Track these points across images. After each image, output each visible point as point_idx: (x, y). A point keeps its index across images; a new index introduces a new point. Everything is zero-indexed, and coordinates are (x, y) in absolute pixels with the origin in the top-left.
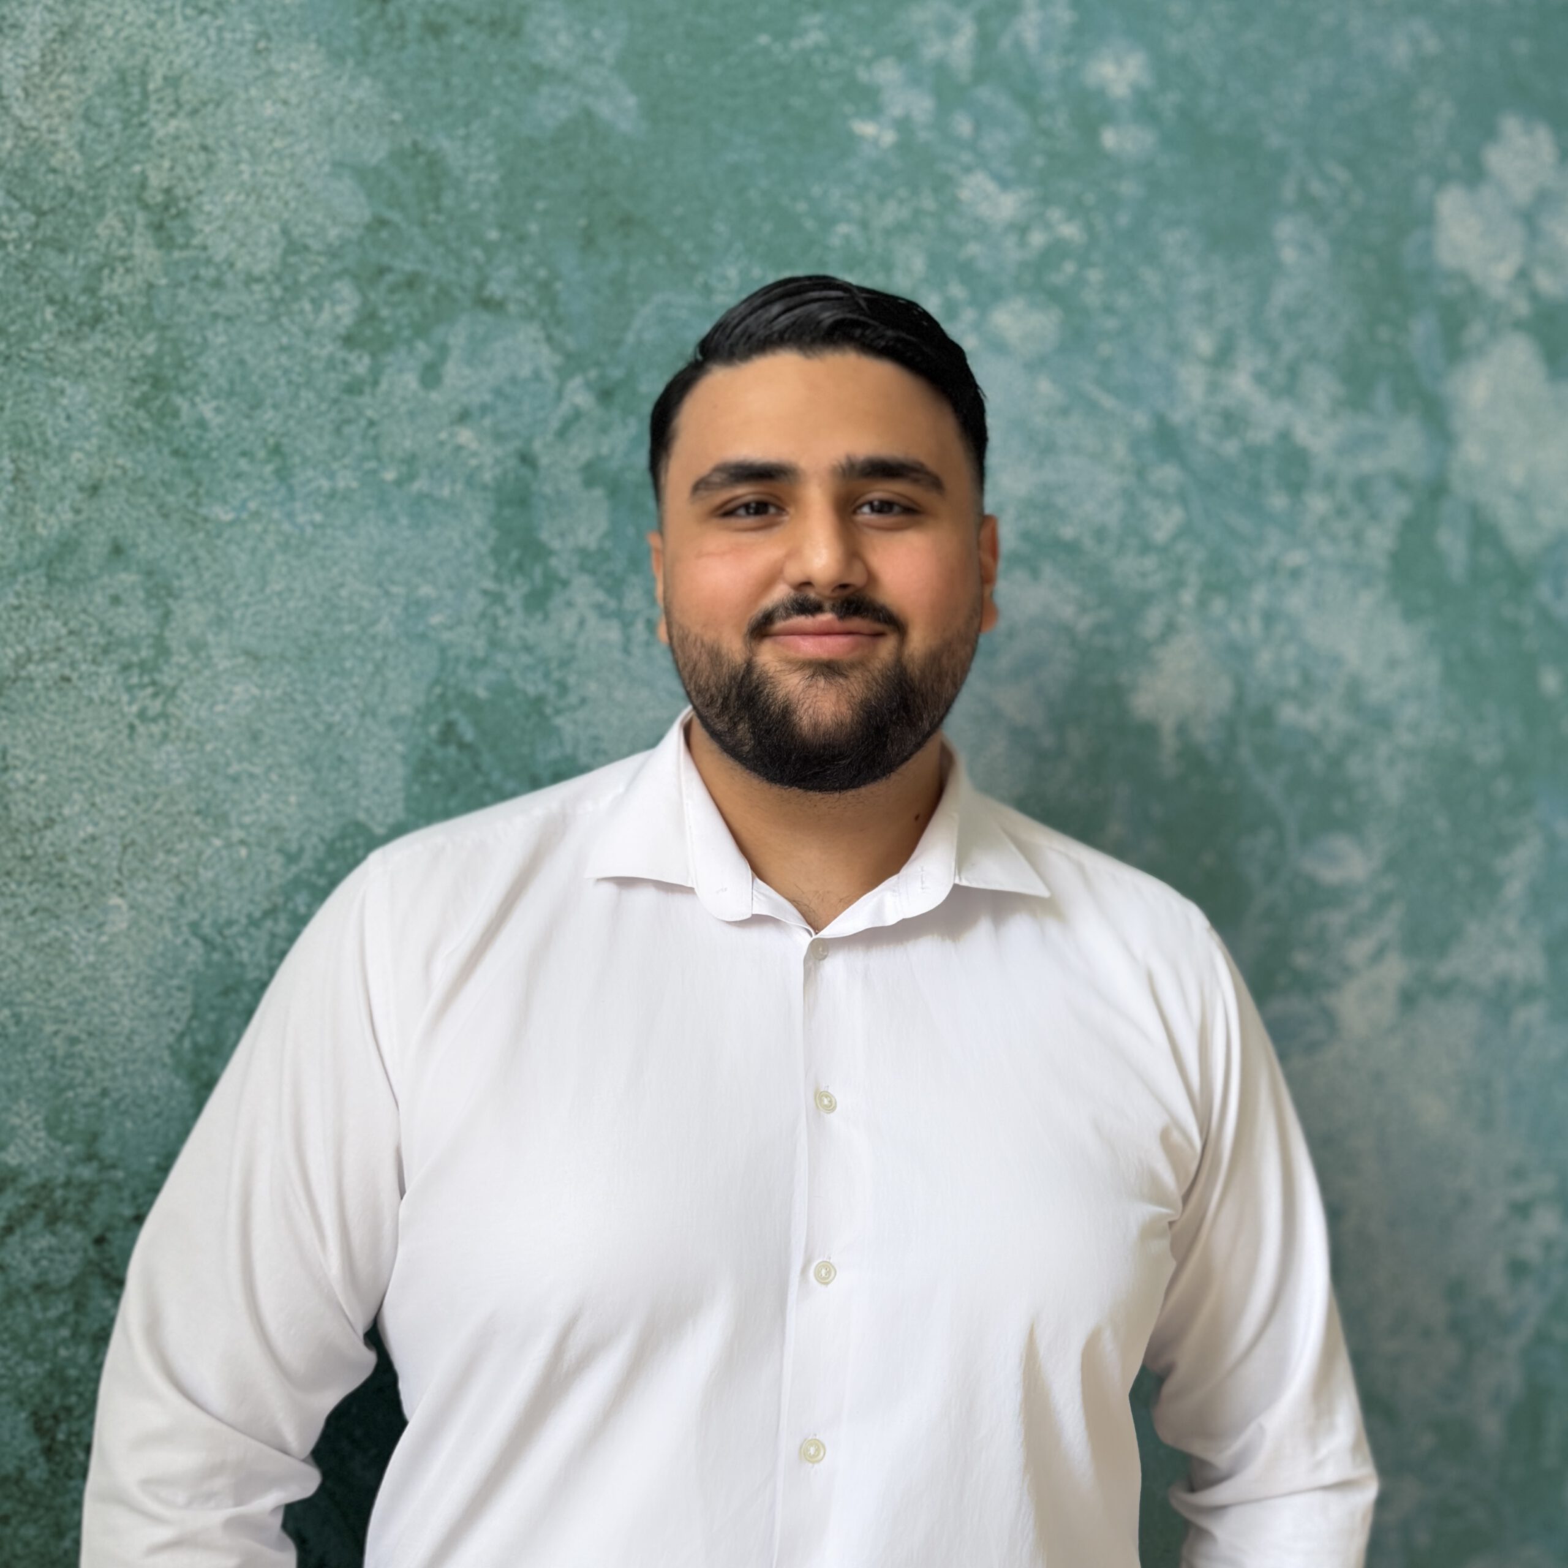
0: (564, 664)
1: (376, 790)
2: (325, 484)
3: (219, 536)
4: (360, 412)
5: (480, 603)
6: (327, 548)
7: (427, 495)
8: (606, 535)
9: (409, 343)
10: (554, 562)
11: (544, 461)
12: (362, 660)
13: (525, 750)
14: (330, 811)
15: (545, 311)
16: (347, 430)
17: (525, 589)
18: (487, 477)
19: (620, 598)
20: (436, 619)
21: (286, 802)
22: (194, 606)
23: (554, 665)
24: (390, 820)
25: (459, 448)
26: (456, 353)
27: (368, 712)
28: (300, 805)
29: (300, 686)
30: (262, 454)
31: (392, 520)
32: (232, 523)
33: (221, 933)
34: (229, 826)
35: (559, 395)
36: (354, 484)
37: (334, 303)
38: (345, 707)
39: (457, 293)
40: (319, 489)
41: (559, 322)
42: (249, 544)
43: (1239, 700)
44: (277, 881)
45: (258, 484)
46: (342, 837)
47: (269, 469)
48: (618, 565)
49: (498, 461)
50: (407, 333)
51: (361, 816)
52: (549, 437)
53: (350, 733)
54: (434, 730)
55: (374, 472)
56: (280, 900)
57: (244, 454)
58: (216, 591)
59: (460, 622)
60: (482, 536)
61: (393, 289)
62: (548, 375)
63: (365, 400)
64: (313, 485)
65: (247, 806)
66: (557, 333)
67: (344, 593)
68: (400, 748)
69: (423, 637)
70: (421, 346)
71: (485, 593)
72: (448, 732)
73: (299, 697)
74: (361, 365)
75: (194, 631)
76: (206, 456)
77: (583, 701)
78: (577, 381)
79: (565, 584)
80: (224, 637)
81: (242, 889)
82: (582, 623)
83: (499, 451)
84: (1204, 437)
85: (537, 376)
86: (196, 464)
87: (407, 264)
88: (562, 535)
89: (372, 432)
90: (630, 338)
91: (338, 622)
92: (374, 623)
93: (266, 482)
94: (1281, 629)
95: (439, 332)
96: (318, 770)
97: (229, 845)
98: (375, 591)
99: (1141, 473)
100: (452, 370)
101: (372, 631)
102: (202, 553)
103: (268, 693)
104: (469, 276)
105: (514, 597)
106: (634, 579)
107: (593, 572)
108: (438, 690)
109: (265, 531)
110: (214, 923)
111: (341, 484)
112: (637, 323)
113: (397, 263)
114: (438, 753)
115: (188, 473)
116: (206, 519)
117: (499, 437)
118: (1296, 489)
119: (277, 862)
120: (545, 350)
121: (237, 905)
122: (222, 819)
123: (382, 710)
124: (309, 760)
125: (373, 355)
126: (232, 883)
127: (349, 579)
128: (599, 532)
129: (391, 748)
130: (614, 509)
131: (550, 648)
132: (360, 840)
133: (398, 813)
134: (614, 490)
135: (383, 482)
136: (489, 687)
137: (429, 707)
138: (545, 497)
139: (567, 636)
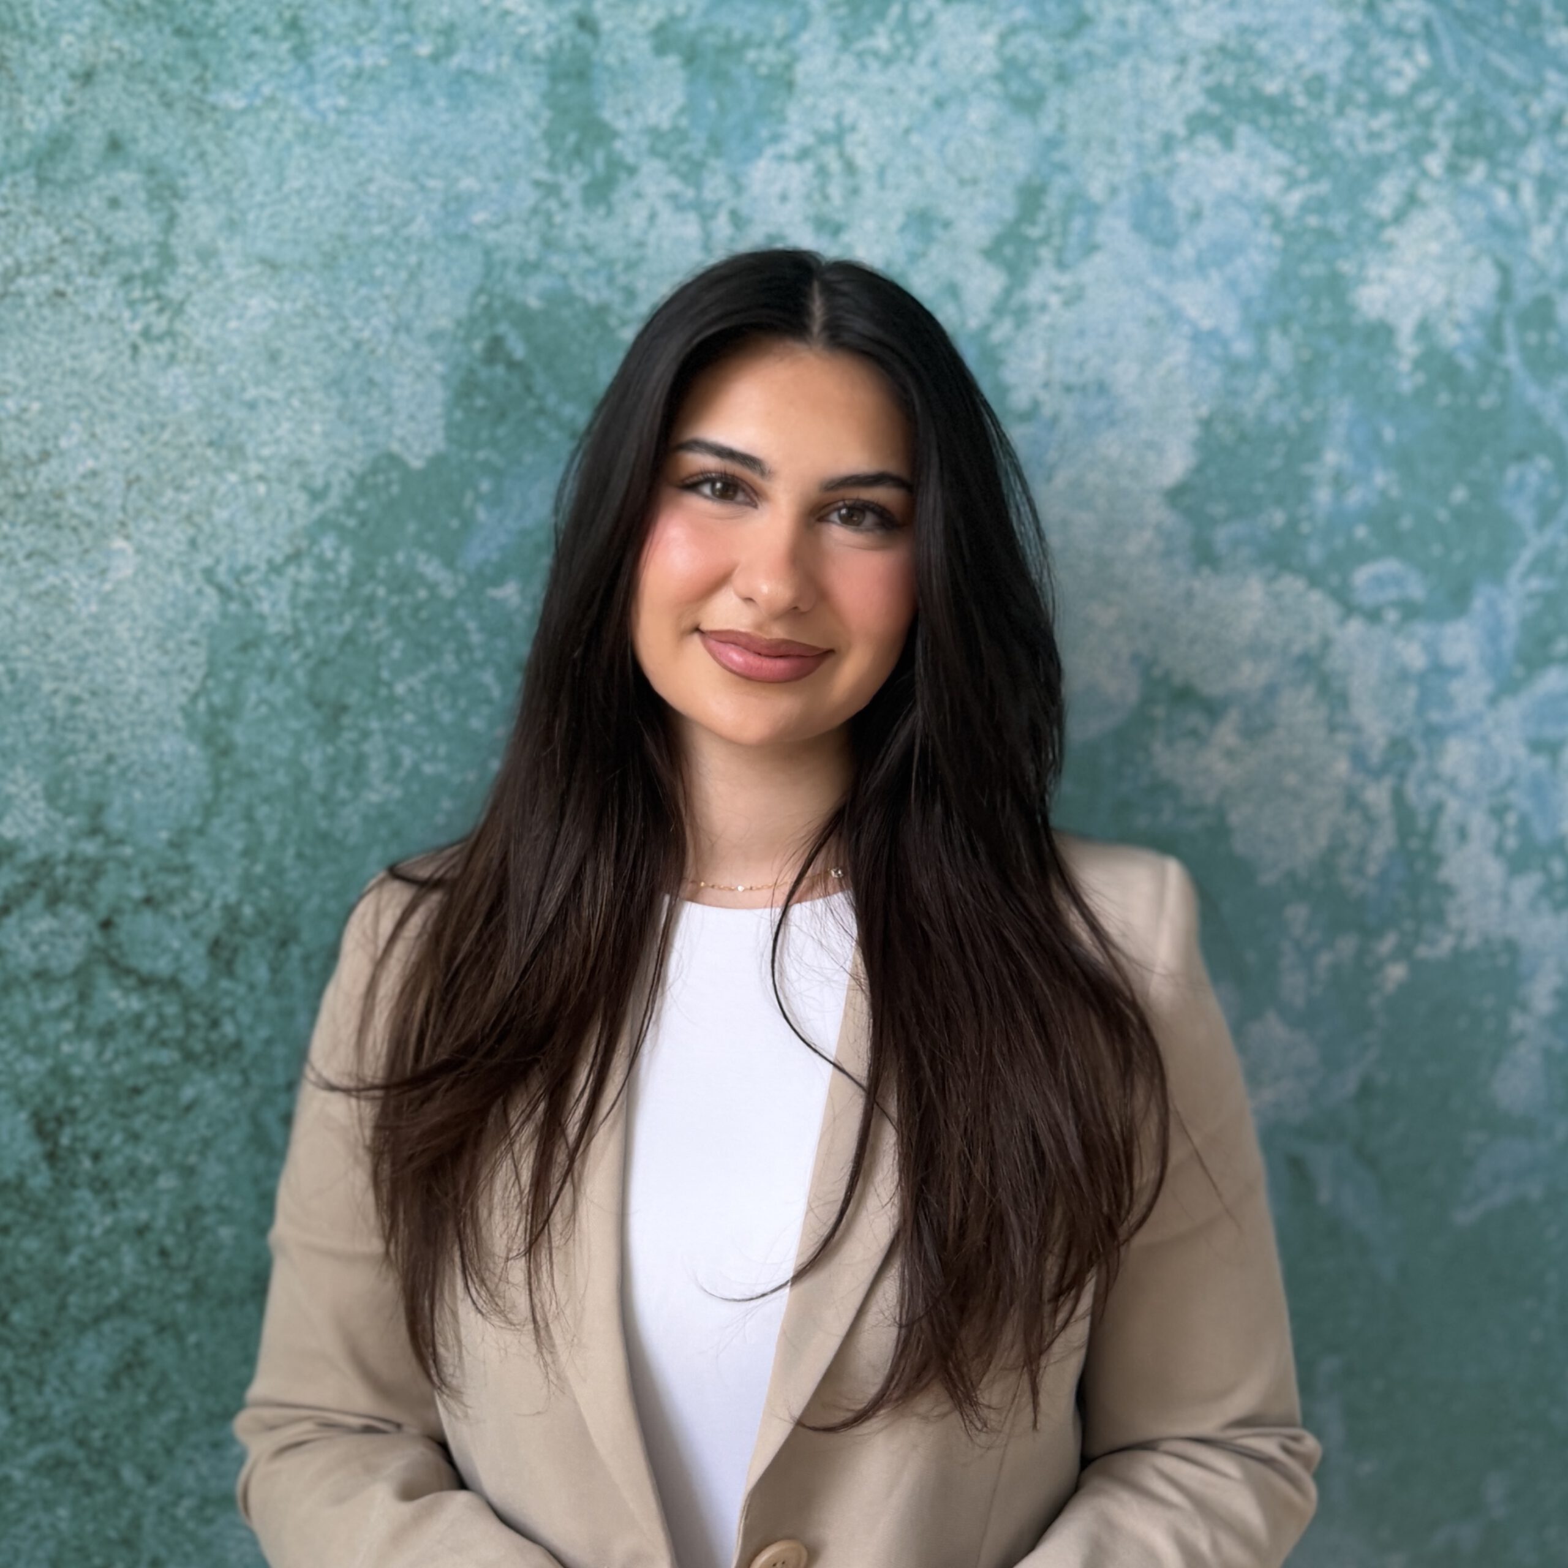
0: (631, 266)
1: (412, 417)
2: (350, 62)
3: (229, 126)
5: (532, 197)
7: (469, 72)
8: (682, 111)
10: (618, 145)
11: (607, 25)
12: (395, 267)
14: (359, 441)
17: (585, 178)
18: (539, 47)
19: (698, 186)
20: (479, 217)
21: (310, 432)
22: (202, 208)
23: (619, 267)
24: (429, 452)
28: (326, 435)
29: (323, 297)
30: (276, 30)
31: (428, 102)
32: (244, 112)
33: (238, 580)
34: (245, 459)
36: (383, 62)
38: (375, 321)
40: (343, 68)
42: (264, 134)
43: (1504, 293)
44: (300, 522)
45: (272, 66)
46: (374, 470)
47: (285, 46)
48: (697, 146)
49: (551, 28)
51: (395, 447)
53: (381, 351)
54: (478, 346)
55: (406, 46)
56: (304, 544)
57: (256, 30)
58: (227, 190)
59: (508, 220)
60: (534, 117)
64: (336, 64)
65: (265, 436)
67: (373, 188)
68: (439, 368)
69: (464, 238)
71: (537, 184)
72: (495, 349)
73: (323, 311)
75: (203, 237)
76: (213, 34)
79: (632, 171)
80: (237, 243)
81: (260, 532)
82: (652, 217)
83: (552, 16)
86: (203, 43)
88: (628, 112)
91: (366, 222)
92: (407, 223)
93: (281, 62)
94: (1563, 201)
96: (345, 394)
97: (246, 481)
98: (408, 185)
101: (405, 232)
102: (210, 147)
103: (287, 307)
105: (572, 189)
106: (715, 163)
107: (666, 156)
108: (483, 299)
109: (282, 119)
110: (231, 570)
111: (368, 62)
114: (484, 373)
115: (193, 54)
116: (214, 108)
117: (553, 1)
119: (300, 500)
121: (255, 550)
122: (237, 452)
123: (417, 324)
124: (336, 383)
126: (250, 524)
127: (379, 173)
128: (673, 107)
129: (428, 368)
130: (691, 81)
131: (615, 248)
132: (394, 475)
133: (437, 443)
134: (691, 57)
135: (417, 57)
136: (542, 296)
137: (473, 320)
138: (607, 68)
139: (635, 233)
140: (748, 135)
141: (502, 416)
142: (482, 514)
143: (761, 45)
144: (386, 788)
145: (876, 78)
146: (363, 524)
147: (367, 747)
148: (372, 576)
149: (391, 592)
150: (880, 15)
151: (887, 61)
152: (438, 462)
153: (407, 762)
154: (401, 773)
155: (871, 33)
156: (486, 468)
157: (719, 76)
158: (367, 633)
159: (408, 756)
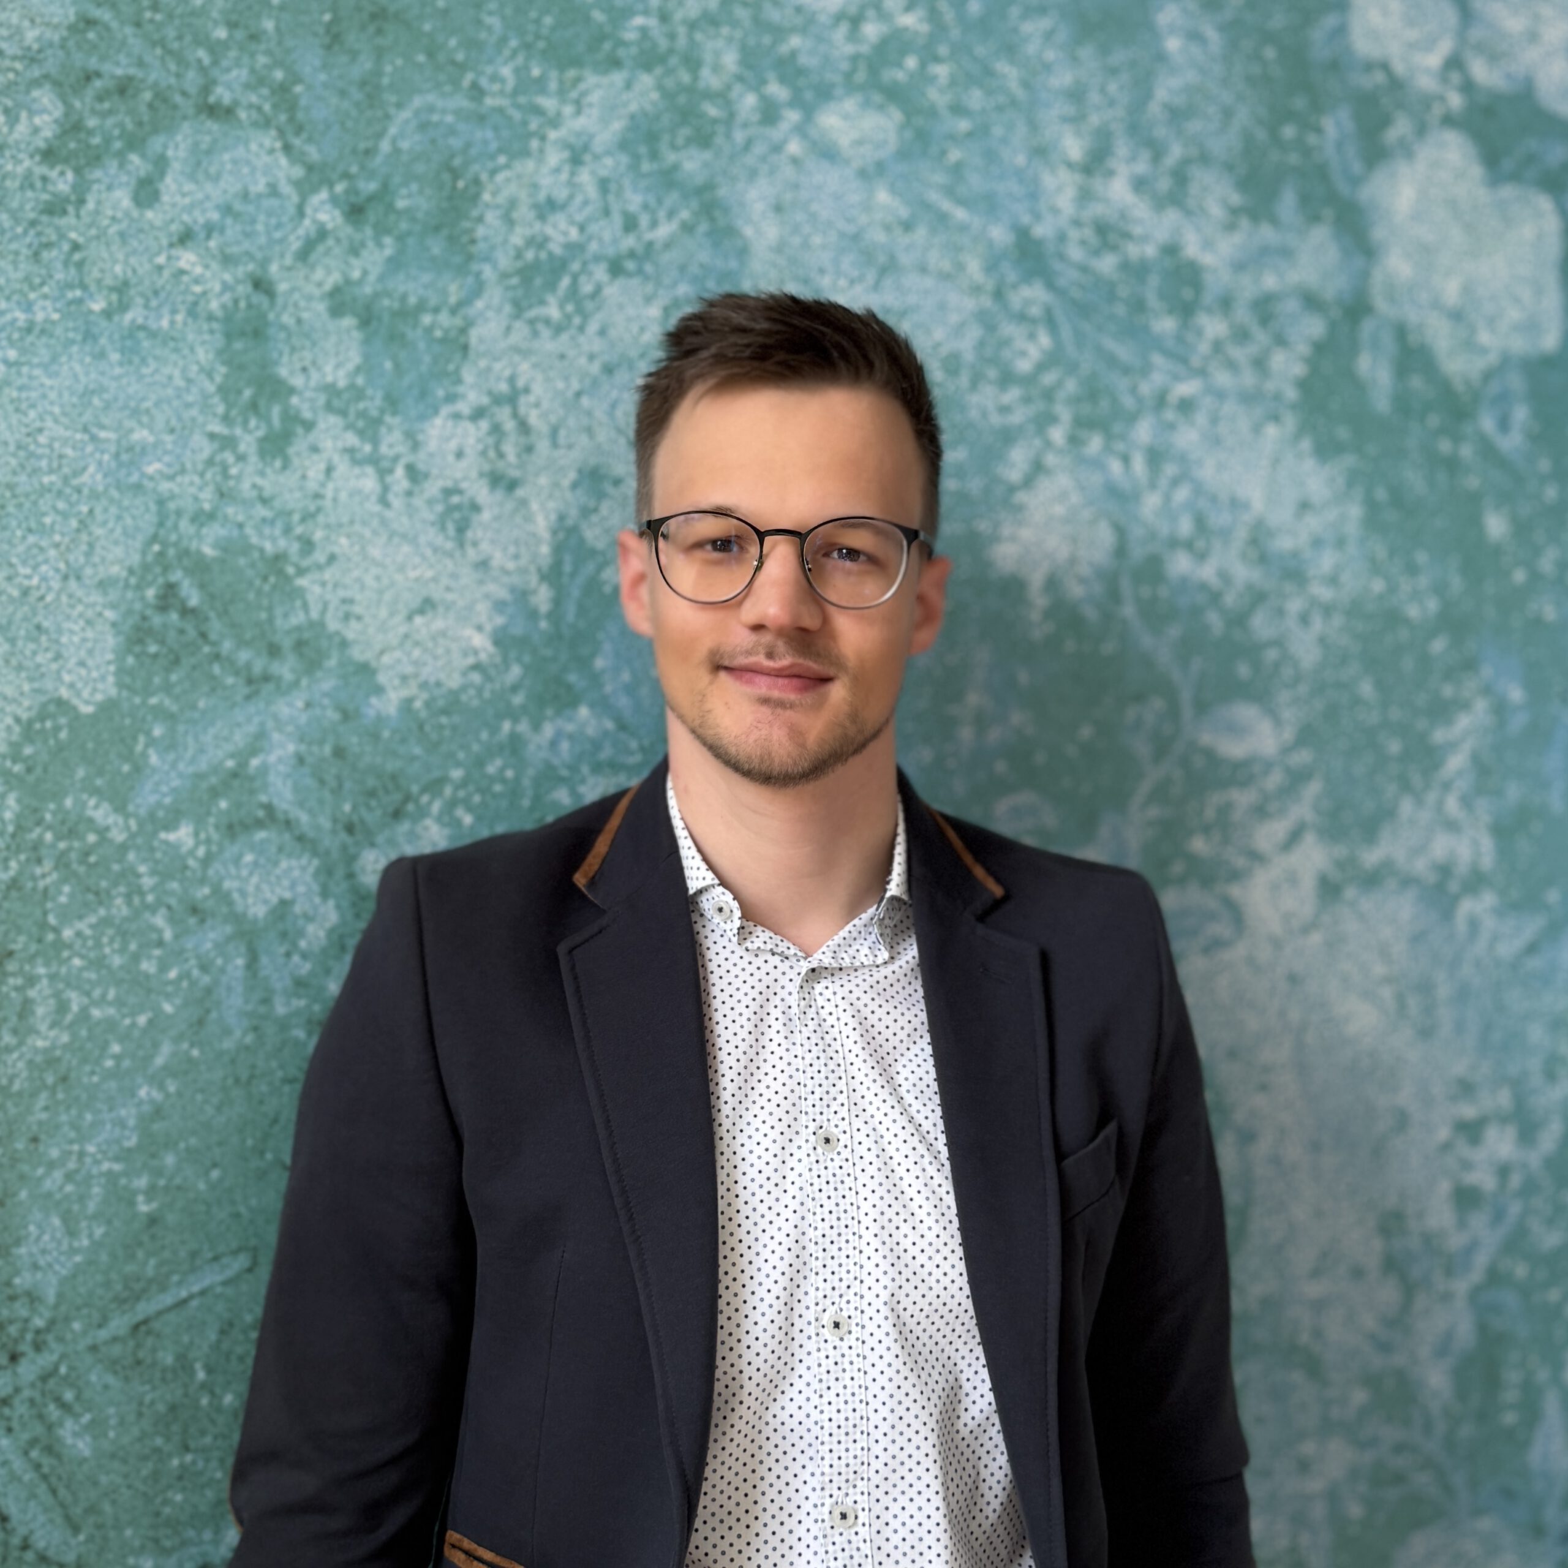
0: (307, 517)
1: (82, 664)
4: (62, 236)
5: (207, 449)
6: (21, 388)
7: (142, 328)
8: (358, 369)
9: (121, 155)
10: (295, 400)
11: (282, 287)
12: (65, 515)
13: (263, 615)
14: (26, 687)
15: (283, 117)
16: (45, 255)
17: (260, 433)
18: (214, 305)
19: (375, 442)
20: (153, 468)
24: (99, 697)
25: (182, 272)
26: (176, 166)
27: (72, 574)
31: (102, 355)
35: (301, 213)
36: (56, 316)
37: (31, 113)
38: (44, 569)
39: (178, 99)
40: (15, 320)
41: (299, 130)
43: (1121, 551)
46: (42, 717)
48: (373, 404)
49: (226, 287)
50: (118, 145)
51: (64, 693)
52: (288, 260)
53: (49, 598)
54: (151, 593)
55: (80, 301)
59: (183, 471)
60: (210, 375)
61: (100, 98)
62: (286, 189)
63: (70, 220)
64: (8, 317)
66: (297, 142)
67: (42, 439)
68: (110, 614)
69: (138, 488)
70: (134, 158)
71: (212, 436)
72: (169, 596)
74: (63, 182)
77: (332, 558)
78: (324, 195)
79: (309, 426)
82: (329, 470)
83: (228, 277)
84: (1076, 253)
85: (273, 190)
87: (119, 68)
88: (304, 370)
89: (77, 257)
90: (385, 146)
91: (36, 471)
92: (77, 473)
94: (1170, 470)
95: (156, 144)
96: (12, 641)
98: (78, 436)
99: (999, 294)
100: (169, 185)
101: (75, 482)
104: (192, 78)
105: (248, 443)
106: (391, 420)
107: (343, 413)
108: (156, 548)
111: (39, 316)
112: (393, 131)
113: (107, 68)
114: (157, 620)
117: (227, 260)
118: (1186, 311)
120: (283, 161)
123: (88, 571)
125: (78, 171)
127: (49, 423)
128: (350, 366)
129: (100, 614)
130: (367, 341)
131: (293, 499)
132: (63, 721)
133: (109, 688)
134: (367, 319)
135: (91, 312)
136: (215, 545)
137: (146, 567)
138: (284, 328)
139: (312, 485)
140: (423, 394)
141: (176, 661)
142: (154, 759)
143: (436, 310)
144: (52, 1033)
145: (547, 344)
146: (29, 770)
147: (32, 993)
148: (39, 822)
149: (58, 838)
150: (551, 286)
151: (558, 329)
152: (108, 707)
153: (75, 1008)
154: (69, 1018)
155: (542, 302)
156: (160, 713)
157: (395, 338)
158: (34, 878)
159: (76, 1001)
